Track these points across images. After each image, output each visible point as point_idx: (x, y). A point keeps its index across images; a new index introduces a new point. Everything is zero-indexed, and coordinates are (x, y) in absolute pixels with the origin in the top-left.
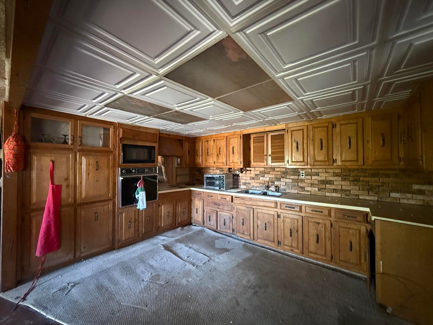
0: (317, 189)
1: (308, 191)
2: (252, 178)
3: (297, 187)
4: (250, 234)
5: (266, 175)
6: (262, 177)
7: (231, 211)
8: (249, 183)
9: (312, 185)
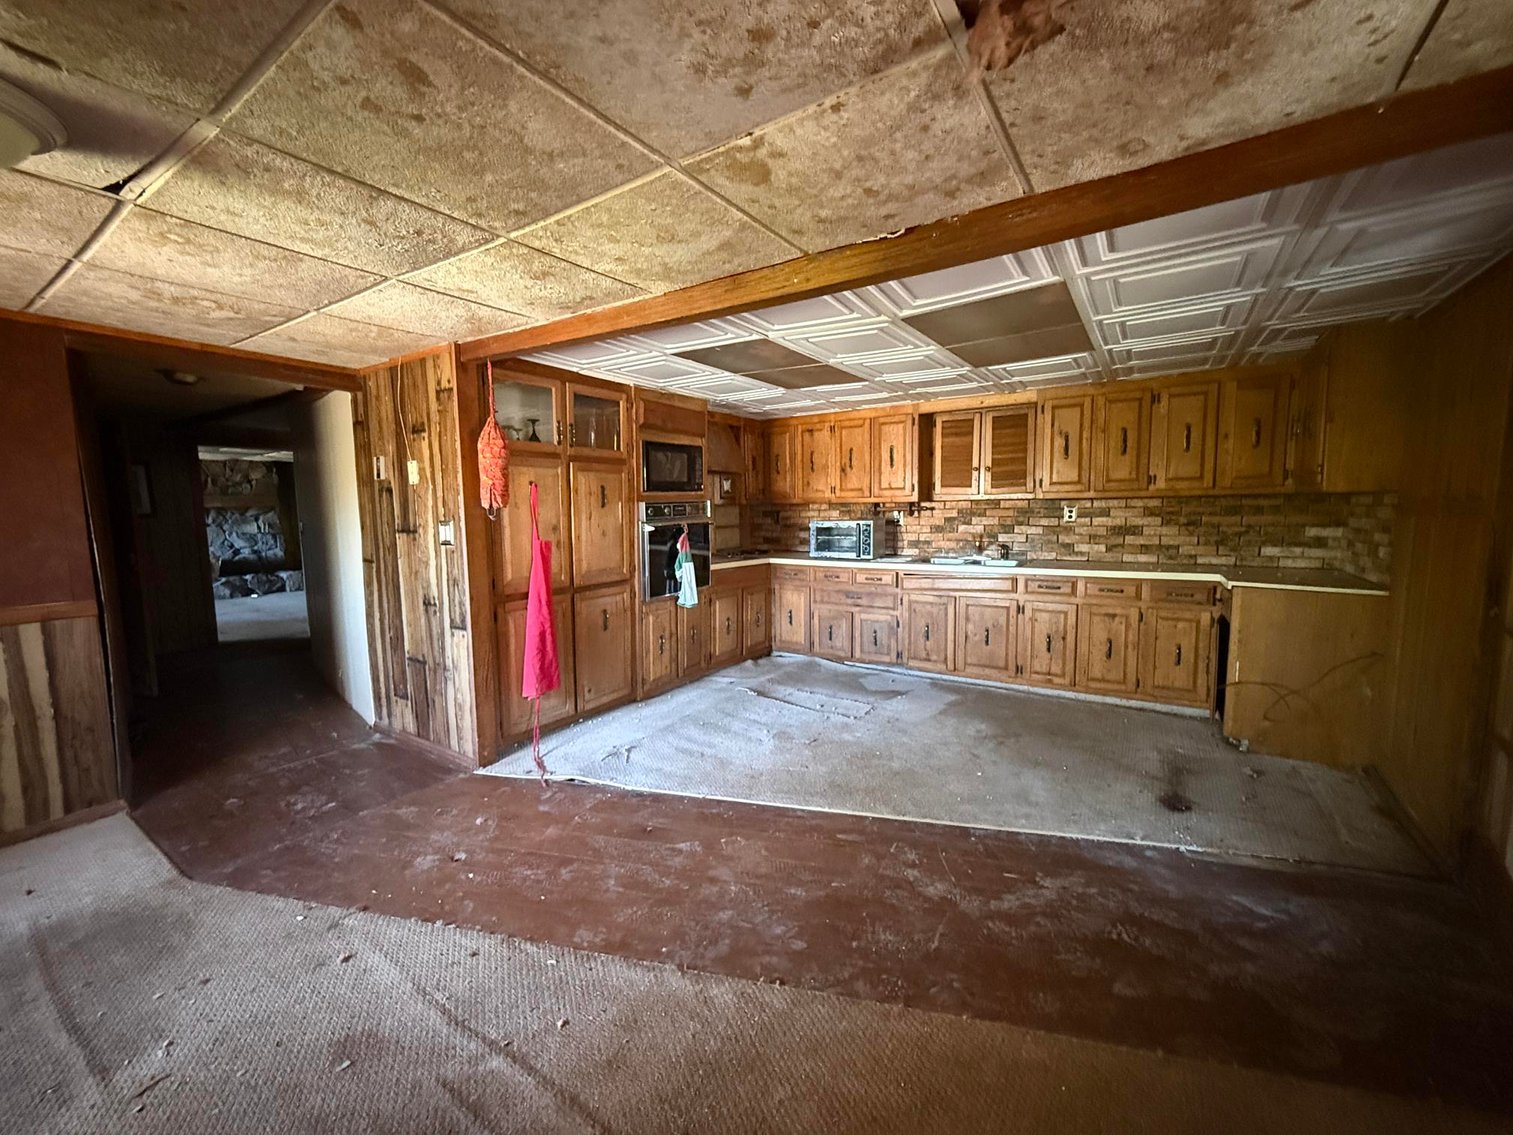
0: (1103, 548)
1: (1082, 554)
2: (937, 529)
3: (1055, 546)
4: (946, 659)
5: (975, 520)
6: (964, 523)
7: (894, 609)
8: (928, 543)
9: (1093, 538)
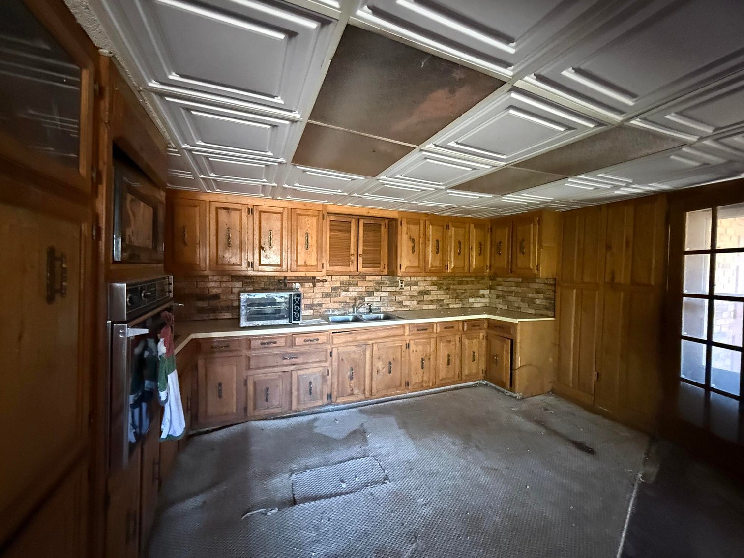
0: (415, 302)
1: (406, 306)
2: (327, 295)
3: (394, 303)
4: (365, 390)
5: (351, 288)
6: (344, 291)
7: (326, 361)
8: (320, 305)
9: (411, 297)
